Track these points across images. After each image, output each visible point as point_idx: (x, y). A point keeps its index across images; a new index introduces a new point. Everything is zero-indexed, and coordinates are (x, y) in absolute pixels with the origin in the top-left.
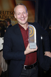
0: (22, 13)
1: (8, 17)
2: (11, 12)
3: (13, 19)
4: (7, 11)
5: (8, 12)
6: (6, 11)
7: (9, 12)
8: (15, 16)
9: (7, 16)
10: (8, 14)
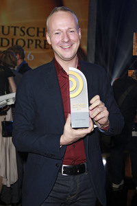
0: (65, 32)
1: (17, 43)
2: (23, 29)
3: (28, 47)
4: (12, 27)
5: (15, 28)
6: (9, 27)
7: (17, 29)
8: (48, 38)
9: (13, 40)
10: (15, 34)
